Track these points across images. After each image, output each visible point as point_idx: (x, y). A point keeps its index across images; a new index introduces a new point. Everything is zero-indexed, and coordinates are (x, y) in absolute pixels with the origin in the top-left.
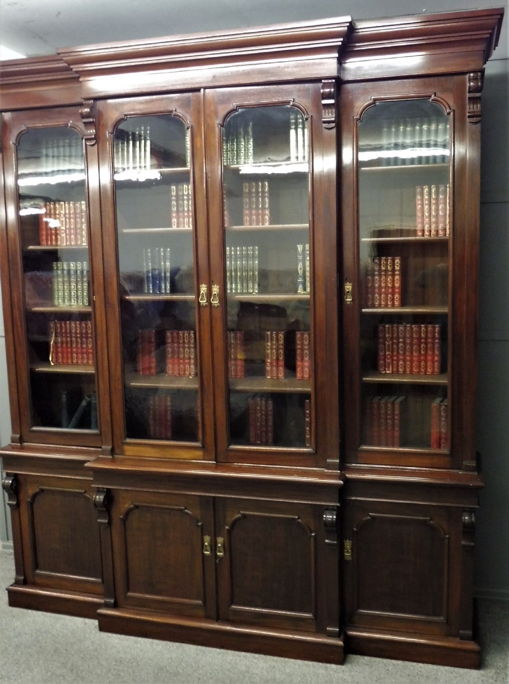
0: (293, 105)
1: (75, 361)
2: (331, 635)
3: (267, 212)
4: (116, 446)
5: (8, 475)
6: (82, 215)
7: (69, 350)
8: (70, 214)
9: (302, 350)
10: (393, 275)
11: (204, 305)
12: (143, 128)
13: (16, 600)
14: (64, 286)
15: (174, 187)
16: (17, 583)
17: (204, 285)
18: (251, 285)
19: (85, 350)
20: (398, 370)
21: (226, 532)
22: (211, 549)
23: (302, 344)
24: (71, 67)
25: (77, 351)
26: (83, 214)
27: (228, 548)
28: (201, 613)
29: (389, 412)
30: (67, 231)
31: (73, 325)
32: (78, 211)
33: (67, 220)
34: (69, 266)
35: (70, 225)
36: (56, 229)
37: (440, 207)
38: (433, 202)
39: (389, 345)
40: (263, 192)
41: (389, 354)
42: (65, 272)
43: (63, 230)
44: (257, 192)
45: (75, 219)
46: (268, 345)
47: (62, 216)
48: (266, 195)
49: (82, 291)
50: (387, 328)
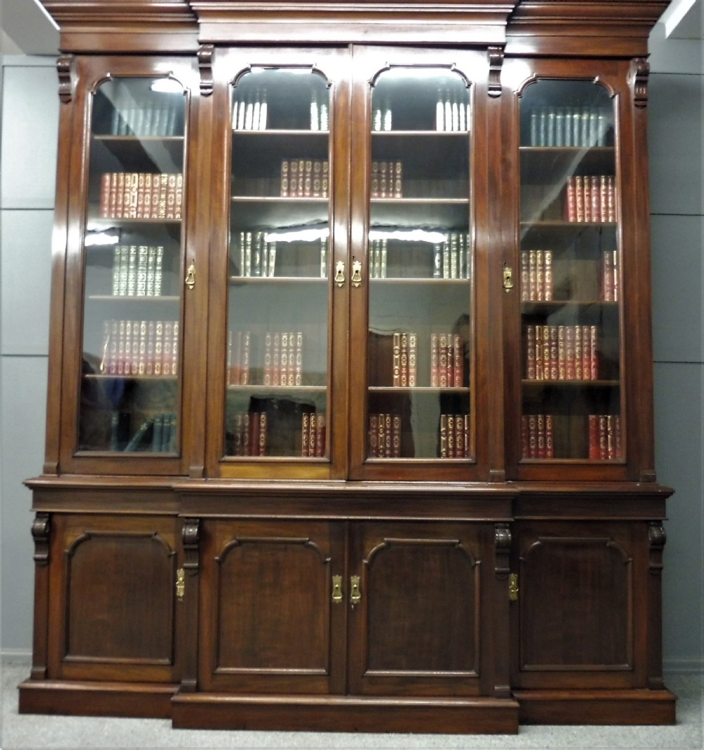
0: (455, 70)
1: (135, 372)
2: (500, 696)
4: (208, 466)
5: (40, 516)
6: (161, 190)
8: (145, 188)
9: (438, 354)
10: (544, 271)
11: (340, 285)
13: (31, 703)
14: (128, 275)
15: (285, 163)
16: (34, 677)
17: (340, 262)
21: (363, 567)
22: (343, 593)
23: (438, 348)
24: (191, 4)
27: (367, 589)
28: (322, 686)
29: (540, 428)
30: (140, 208)
32: (156, 185)
33: (141, 196)
34: (137, 251)
35: (144, 202)
36: (124, 206)
37: (594, 199)
38: (586, 193)
39: (540, 349)
40: (395, 174)
41: (539, 360)
42: (132, 259)
43: (133, 207)
44: (388, 173)
45: (152, 193)
46: (396, 349)
47: (134, 190)
48: (398, 177)
49: (154, 282)
50: (537, 330)
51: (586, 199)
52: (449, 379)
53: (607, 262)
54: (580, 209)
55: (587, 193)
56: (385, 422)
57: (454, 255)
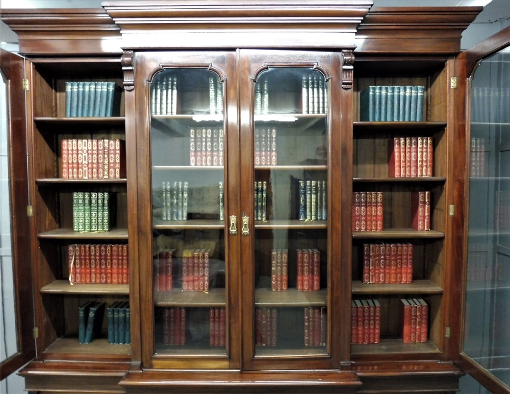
0: (317, 68)
1: (93, 281)
3: (274, 154)
4: (144, 360)
6: (104, 152)
7: (88, 271)
8: (92, 150)
9: (303, 266)
10: (377, 206)
11: (233, 233)
12: (170, 79)
14: (84, 214)
15: (192, 131)
17: (233, 216)
18: (259, 214)
19: (103, 271)
20: (379, 281)
23: (303, 262)
24: (114, 19)
25: (96, 271)
26: (106, 150)
29: (372, 314)
30: (90, 165)
31: (93, 248)
32: (101, 148)
33: (90, 156)
34: (90, 196)
35: (92, 160)
36: (78, 163)
37: (413, 154)
38: (407, 150)
39: (373, 262)
40: (271, 137)
41: (372, 269)
42: (87, 202)
43: (85, 164)
44: (266, 137)
45: (98, 154)
46: (274, 263)
47: (85, 151)
48: (274, 140)
49: (103, 218)
50: (371, 248)
51: (408, 155)
52: (310, 284)
53: (421, 200)
54: (403, 162)
55: (409, 150)
56: (267, 313)
57: (314, 196)
